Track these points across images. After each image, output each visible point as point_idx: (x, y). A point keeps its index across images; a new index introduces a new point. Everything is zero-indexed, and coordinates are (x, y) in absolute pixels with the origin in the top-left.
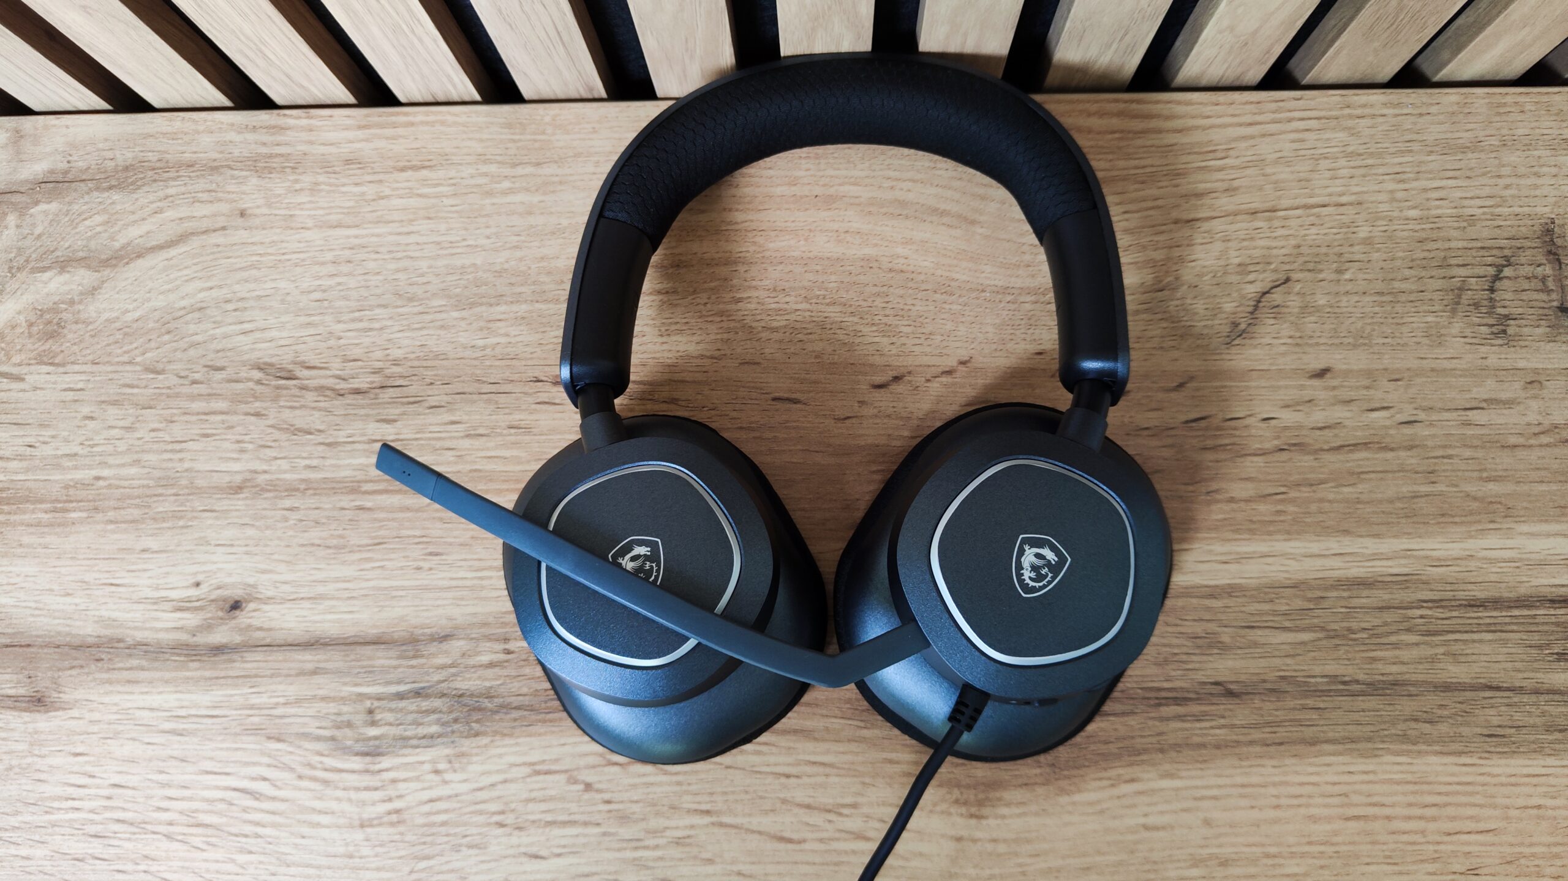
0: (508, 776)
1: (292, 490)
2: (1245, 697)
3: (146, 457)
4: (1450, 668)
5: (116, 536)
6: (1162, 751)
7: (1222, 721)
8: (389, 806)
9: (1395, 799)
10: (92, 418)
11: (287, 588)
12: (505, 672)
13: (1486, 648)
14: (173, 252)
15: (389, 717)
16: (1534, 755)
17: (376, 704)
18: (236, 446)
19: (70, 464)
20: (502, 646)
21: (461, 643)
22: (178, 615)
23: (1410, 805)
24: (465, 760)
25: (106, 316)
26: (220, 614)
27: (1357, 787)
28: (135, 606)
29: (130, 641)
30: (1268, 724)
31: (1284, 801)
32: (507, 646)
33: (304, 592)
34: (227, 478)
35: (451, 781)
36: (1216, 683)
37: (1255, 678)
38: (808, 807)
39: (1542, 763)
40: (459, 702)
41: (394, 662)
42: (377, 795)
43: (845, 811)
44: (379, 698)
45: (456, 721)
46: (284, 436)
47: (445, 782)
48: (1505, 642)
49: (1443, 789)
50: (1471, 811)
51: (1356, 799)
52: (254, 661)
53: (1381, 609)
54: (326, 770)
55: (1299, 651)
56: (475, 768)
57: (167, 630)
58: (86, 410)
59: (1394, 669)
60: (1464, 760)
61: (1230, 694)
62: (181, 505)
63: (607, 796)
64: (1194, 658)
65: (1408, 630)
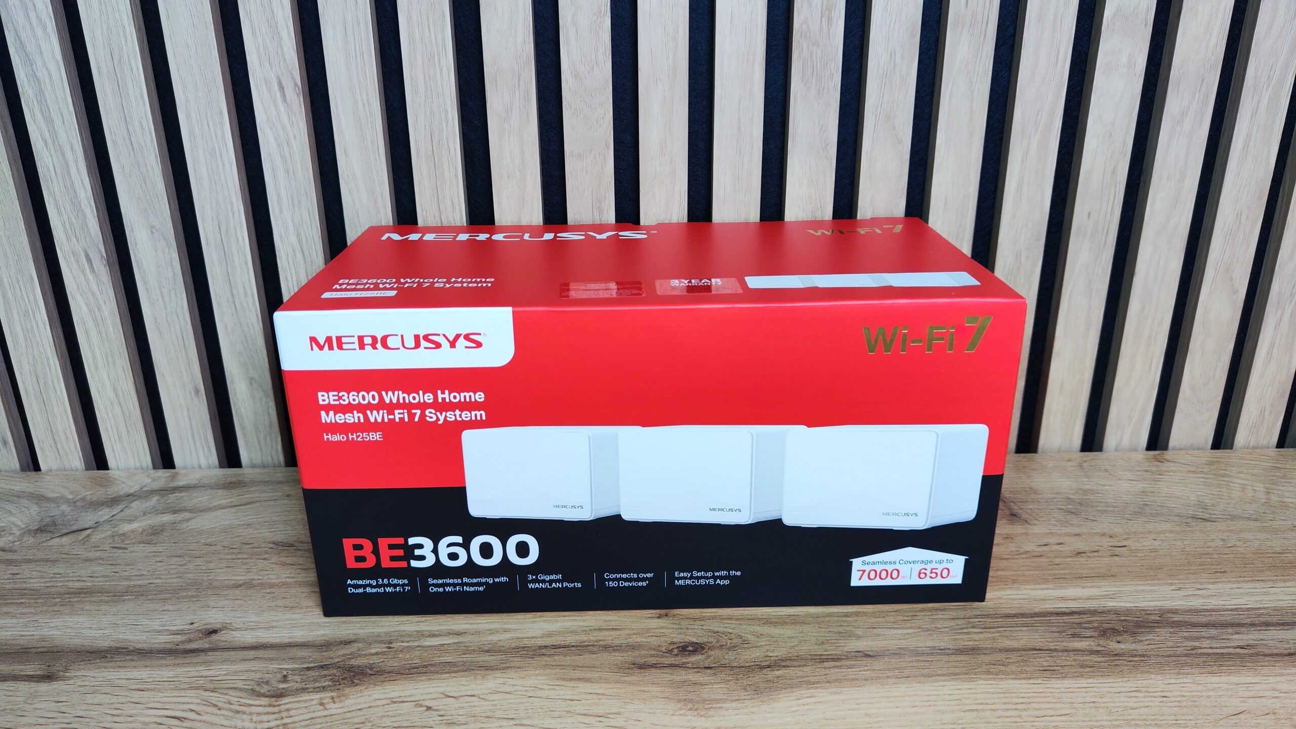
0: (372, 705)
1: (272, 586)
2: (878, 657)
3: (187, 575)
4: (1006, 642)
5: (148, 605)
6: (828, 682)
7: (866, 668)
8: (279, 722)
9: (994, 701)
10: (161, 562)
11: (253, 624)
12: (385, 657)
13: (1026, 634)
14: (242, 507)
15: (297, 678)
16: (1078, 678)
17: (290, 672)
18: (246, 570)
19: (136, 578)
20: (387, 645)
21: (360, 644)
22: (172, 636)
23: (1006, 703)
24: (344, 698)
25: (192, 527)
26: (201, 635)
27: (967, 696)
28: (144, 634)
29: (131, 648)
30: (897, 668)
31: (917, 704)
32: (389, 645)
33: (263, 625)
34: (234, 582)
35: (330, 709)
36: (857, 652)
37: (882, 649)
38: (585, 715)
39: (1085, 681)
40: (348, 671)
41: (311, 654)
42: (271, 717)
43: (610, 716)
44: (293, 670)
45: (343, 679)
46: (277, 566)
47: (326, 709)
48: (1037, 631)
49: (1023, 695)
50: (1049, 706)
51: (967, 701)
52: (211, 656)
53: (953, 619)
54: (240, 705)
55: (907, 637)
56: (348, 702)
57: (160, 643)
58: (158, 559)
59: (971, 643)
60: (1032, 681)
61: (869, 656)
62: (200, 592)
63: (441, 713)
64: (840, 641)
65: (973, 627)
